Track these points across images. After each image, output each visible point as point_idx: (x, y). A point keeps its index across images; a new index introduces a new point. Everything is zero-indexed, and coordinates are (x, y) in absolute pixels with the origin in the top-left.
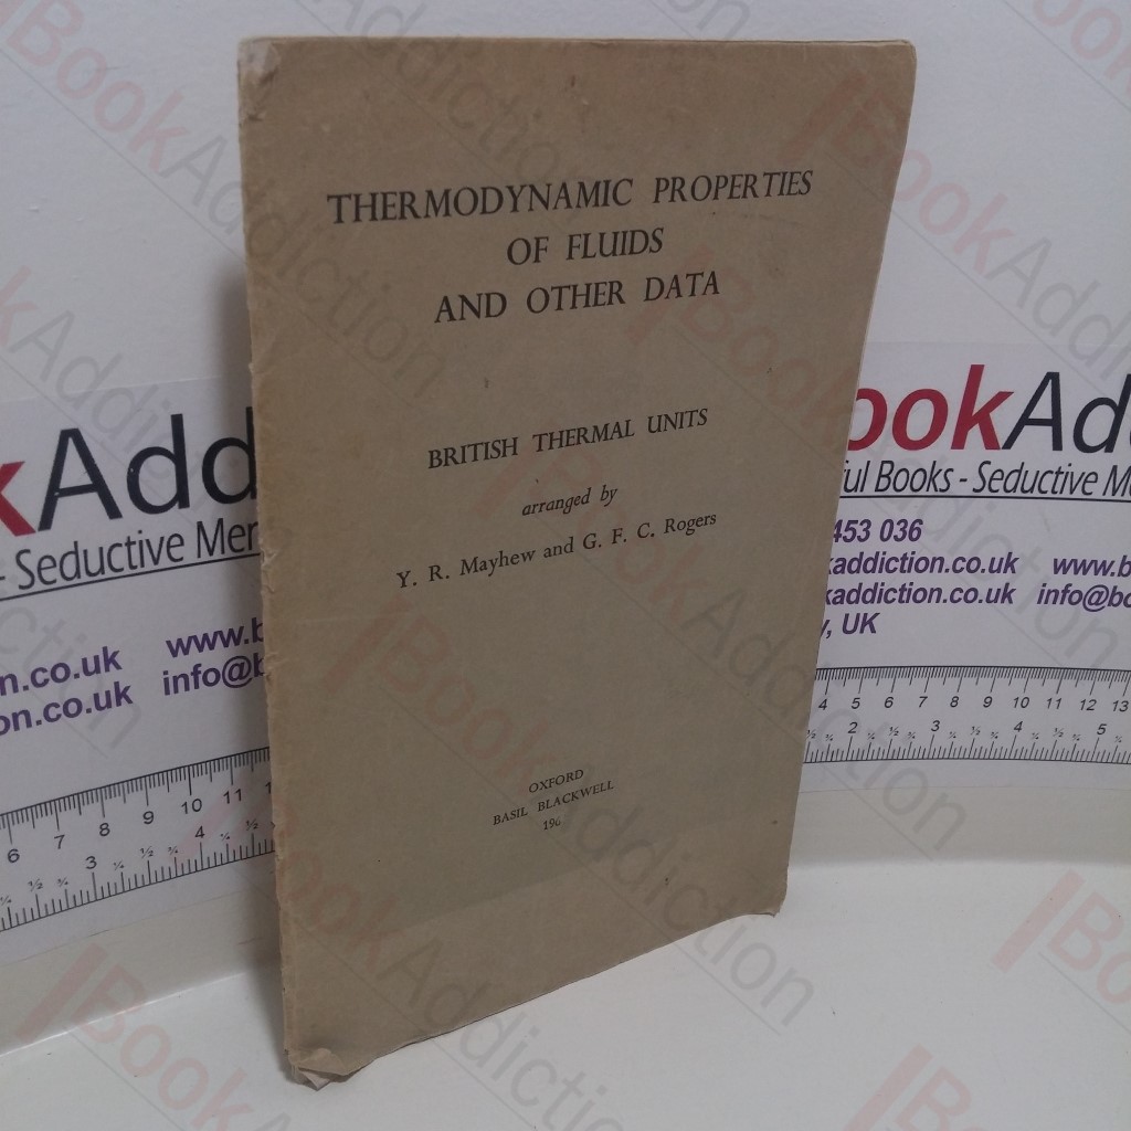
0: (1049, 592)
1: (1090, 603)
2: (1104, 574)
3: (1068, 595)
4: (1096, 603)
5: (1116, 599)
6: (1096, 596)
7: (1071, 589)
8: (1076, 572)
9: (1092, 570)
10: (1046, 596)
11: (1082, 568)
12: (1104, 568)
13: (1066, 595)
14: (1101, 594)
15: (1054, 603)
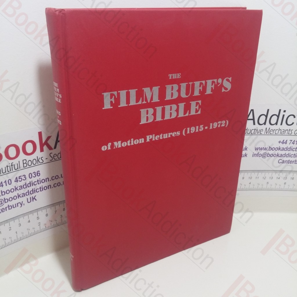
0: (255, 154)
1: (263, 156)
2: (266, 150)
3: (258, 155)
4: (265, 156)
5: (269, 155)
6: (264, 155)
7: (259, 154)
8: (260, 150)
9: (263, 149)
10: (254, 155)
11: (261, 149)
12: (266, 149)
13: (257, 155)
14: (265, 154)
15: (256, 156)
